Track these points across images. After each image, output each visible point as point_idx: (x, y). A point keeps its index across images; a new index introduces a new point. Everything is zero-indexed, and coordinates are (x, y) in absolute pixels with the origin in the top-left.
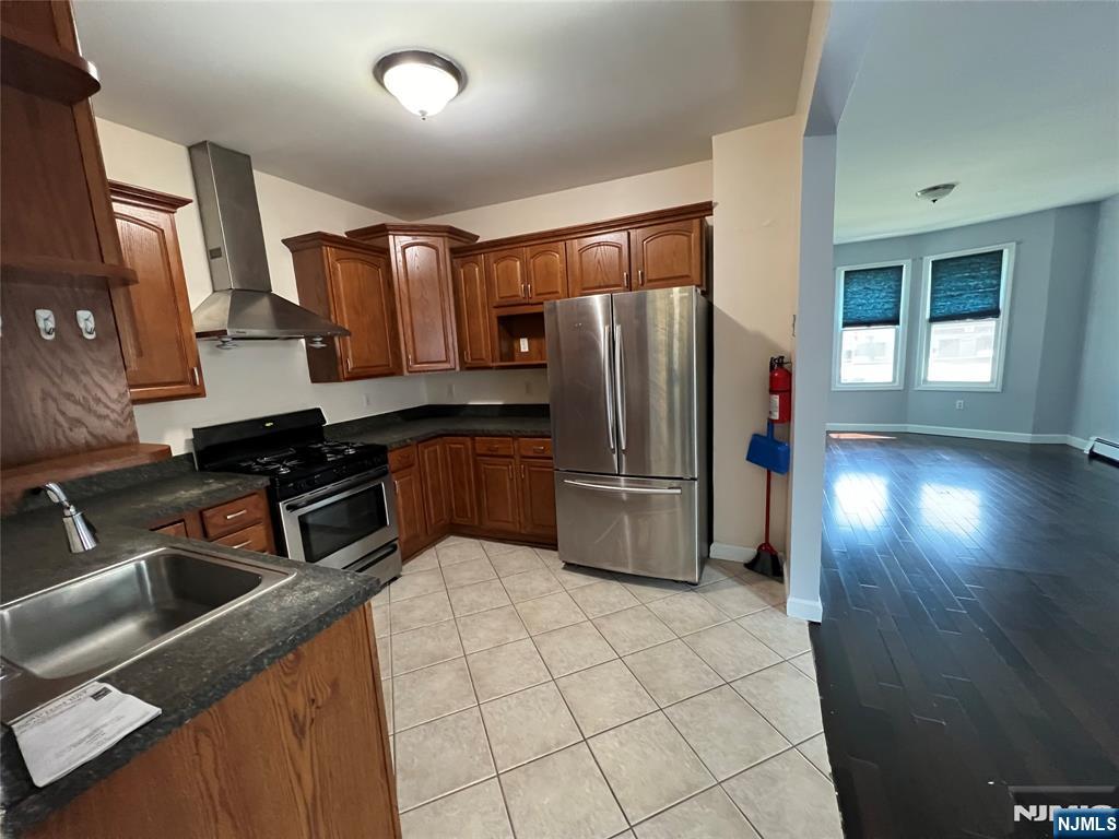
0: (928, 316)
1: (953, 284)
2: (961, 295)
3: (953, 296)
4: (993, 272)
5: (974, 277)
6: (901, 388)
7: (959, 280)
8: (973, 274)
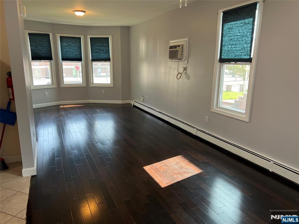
0: (91, 59)
1: (97, 47)
2: (99, 52)
3: (97, 52)
4: (107, 45)
5: (102, 46)
6: (86, 86)
7: (98, 46)
8: (102, 45)
